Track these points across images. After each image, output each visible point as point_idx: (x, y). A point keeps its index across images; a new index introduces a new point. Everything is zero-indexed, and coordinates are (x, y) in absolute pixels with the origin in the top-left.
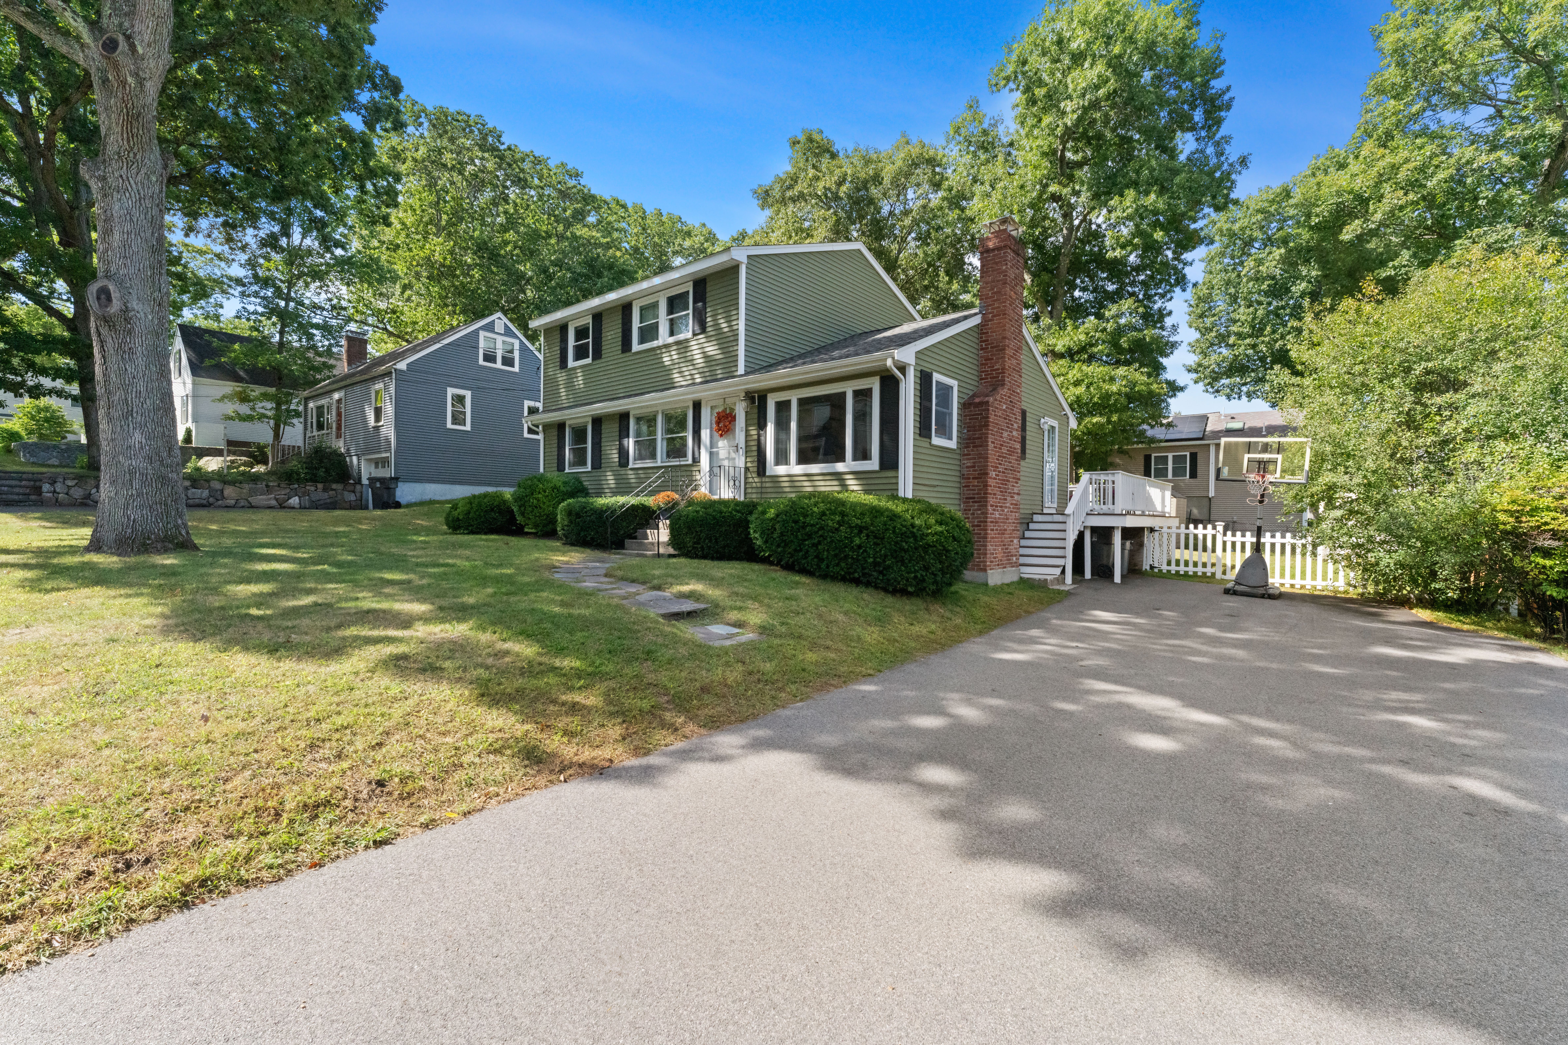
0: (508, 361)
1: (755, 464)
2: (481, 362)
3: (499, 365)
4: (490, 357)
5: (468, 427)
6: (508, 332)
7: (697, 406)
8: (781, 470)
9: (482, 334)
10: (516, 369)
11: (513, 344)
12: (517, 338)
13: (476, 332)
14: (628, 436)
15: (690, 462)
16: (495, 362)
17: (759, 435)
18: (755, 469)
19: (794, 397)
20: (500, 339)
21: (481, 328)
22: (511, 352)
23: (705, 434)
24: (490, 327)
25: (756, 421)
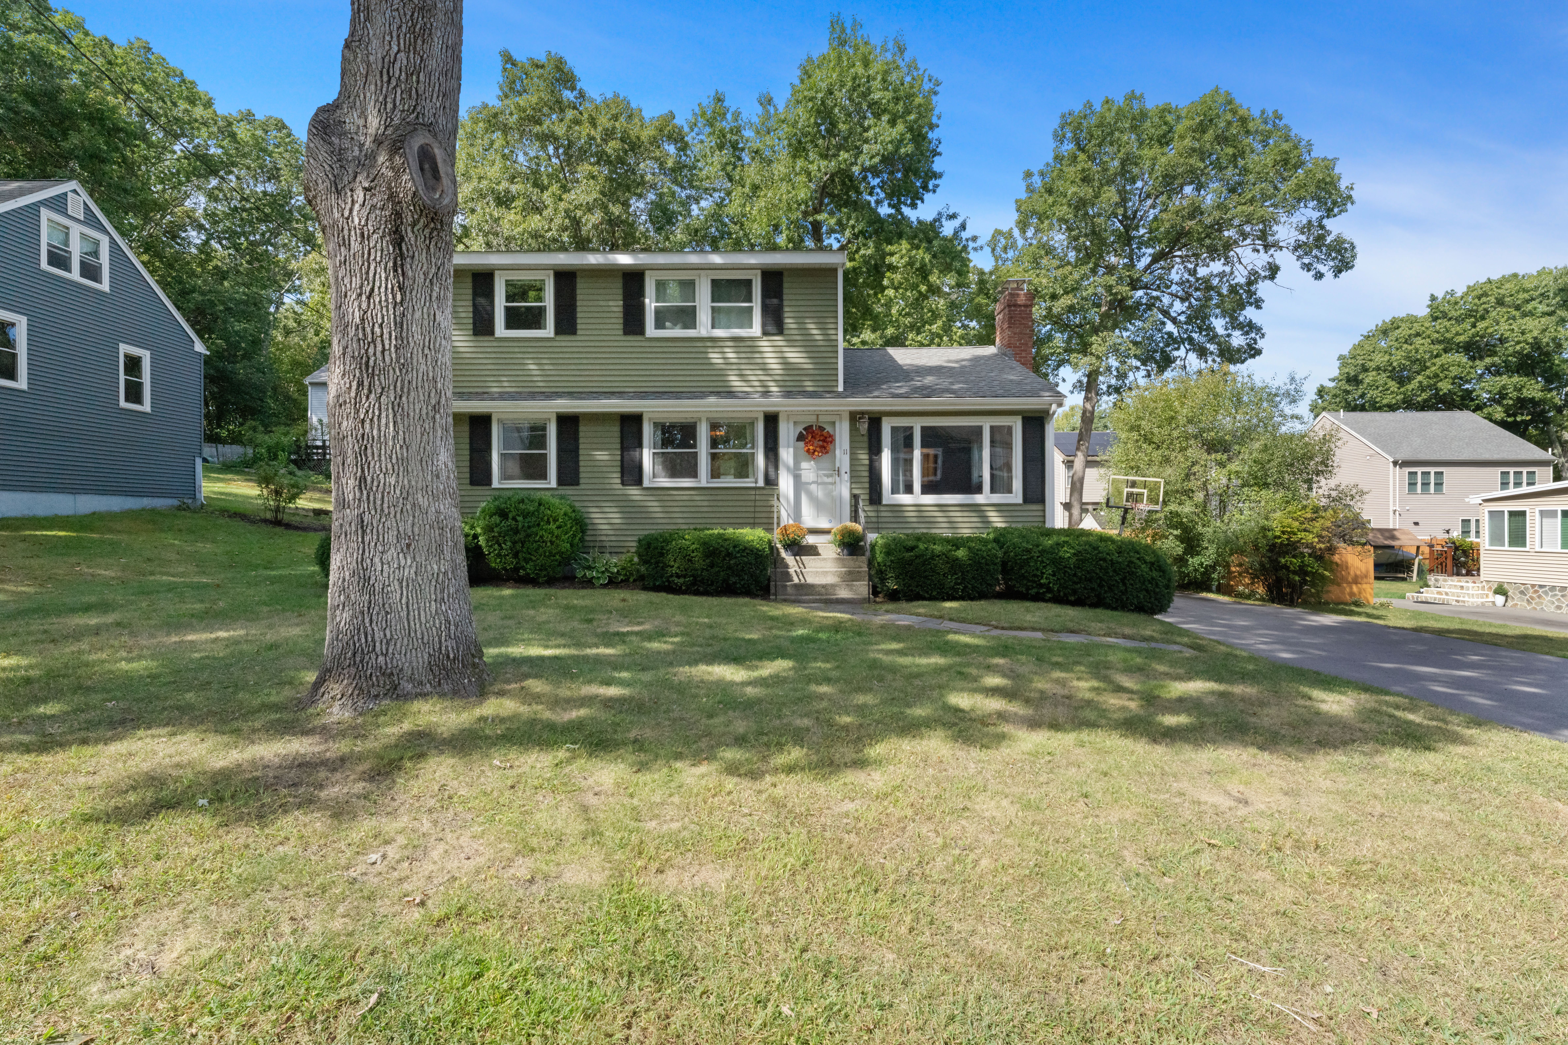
0: (90, 271)
1: (867, 491)
2: (44, 265)
3: (75, 275)
4: (59, 259)
5: (22, 383)
6: (90, 220)
7: (772, 421)
8: (904, 499)
9: (45, 214)
10: (105, 286)
11: (97, 243)
12: (105, 231)
13: (34, 209)
14: (640, 445)
15: (761, 483)
16: (68, 269)
17: (871, 461)
18: (867, 497)
19: (917, 425)
20: (76, 230)
21: (45, 203)
22: (96, 254)
23: (786, 454)
24: (59, 204)
25: (866, 445)
